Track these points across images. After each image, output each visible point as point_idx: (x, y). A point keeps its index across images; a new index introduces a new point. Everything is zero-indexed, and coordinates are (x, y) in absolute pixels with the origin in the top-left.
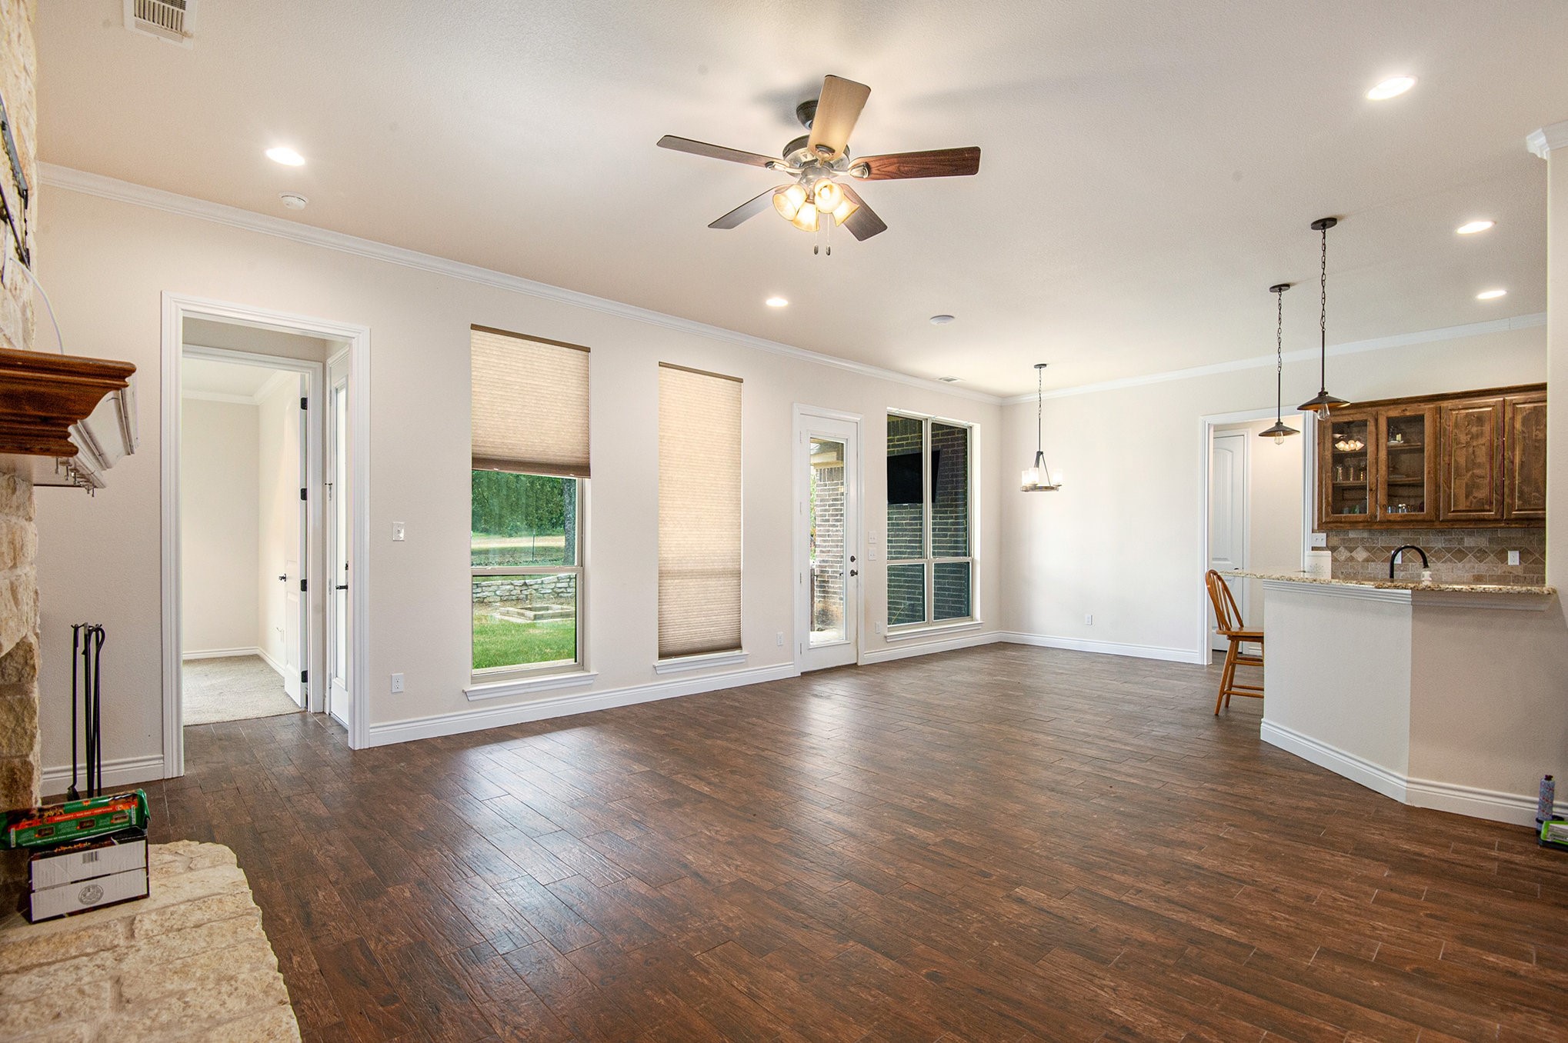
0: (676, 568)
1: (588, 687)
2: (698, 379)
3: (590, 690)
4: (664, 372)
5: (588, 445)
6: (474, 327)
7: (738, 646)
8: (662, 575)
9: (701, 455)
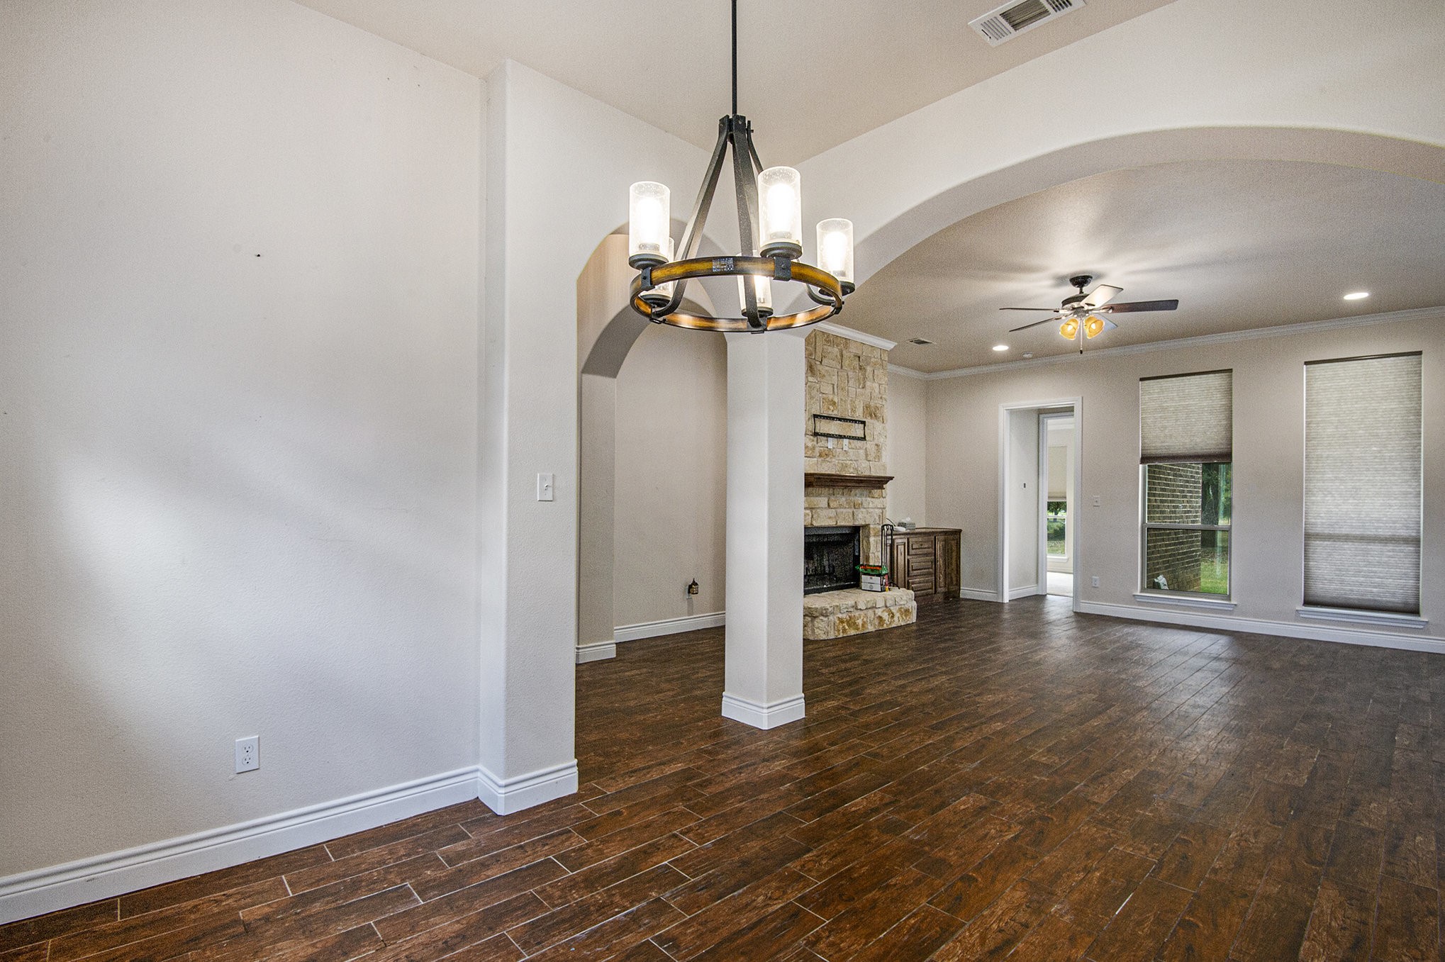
0: (1326, 532)
1: (1230, 613)
2: (1356, 365)
3: (1231, 615)
4: (1311, 369)
5: (1230, 439)
6: (1142, 379)
7: (1415, 611)
8: (1308, 536)
9: (1360, 432)
